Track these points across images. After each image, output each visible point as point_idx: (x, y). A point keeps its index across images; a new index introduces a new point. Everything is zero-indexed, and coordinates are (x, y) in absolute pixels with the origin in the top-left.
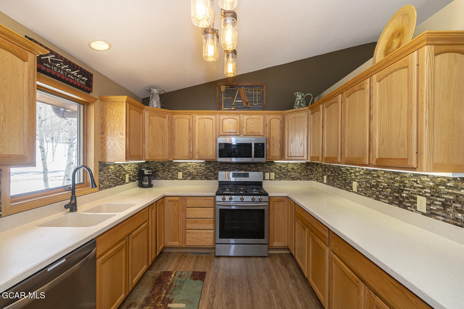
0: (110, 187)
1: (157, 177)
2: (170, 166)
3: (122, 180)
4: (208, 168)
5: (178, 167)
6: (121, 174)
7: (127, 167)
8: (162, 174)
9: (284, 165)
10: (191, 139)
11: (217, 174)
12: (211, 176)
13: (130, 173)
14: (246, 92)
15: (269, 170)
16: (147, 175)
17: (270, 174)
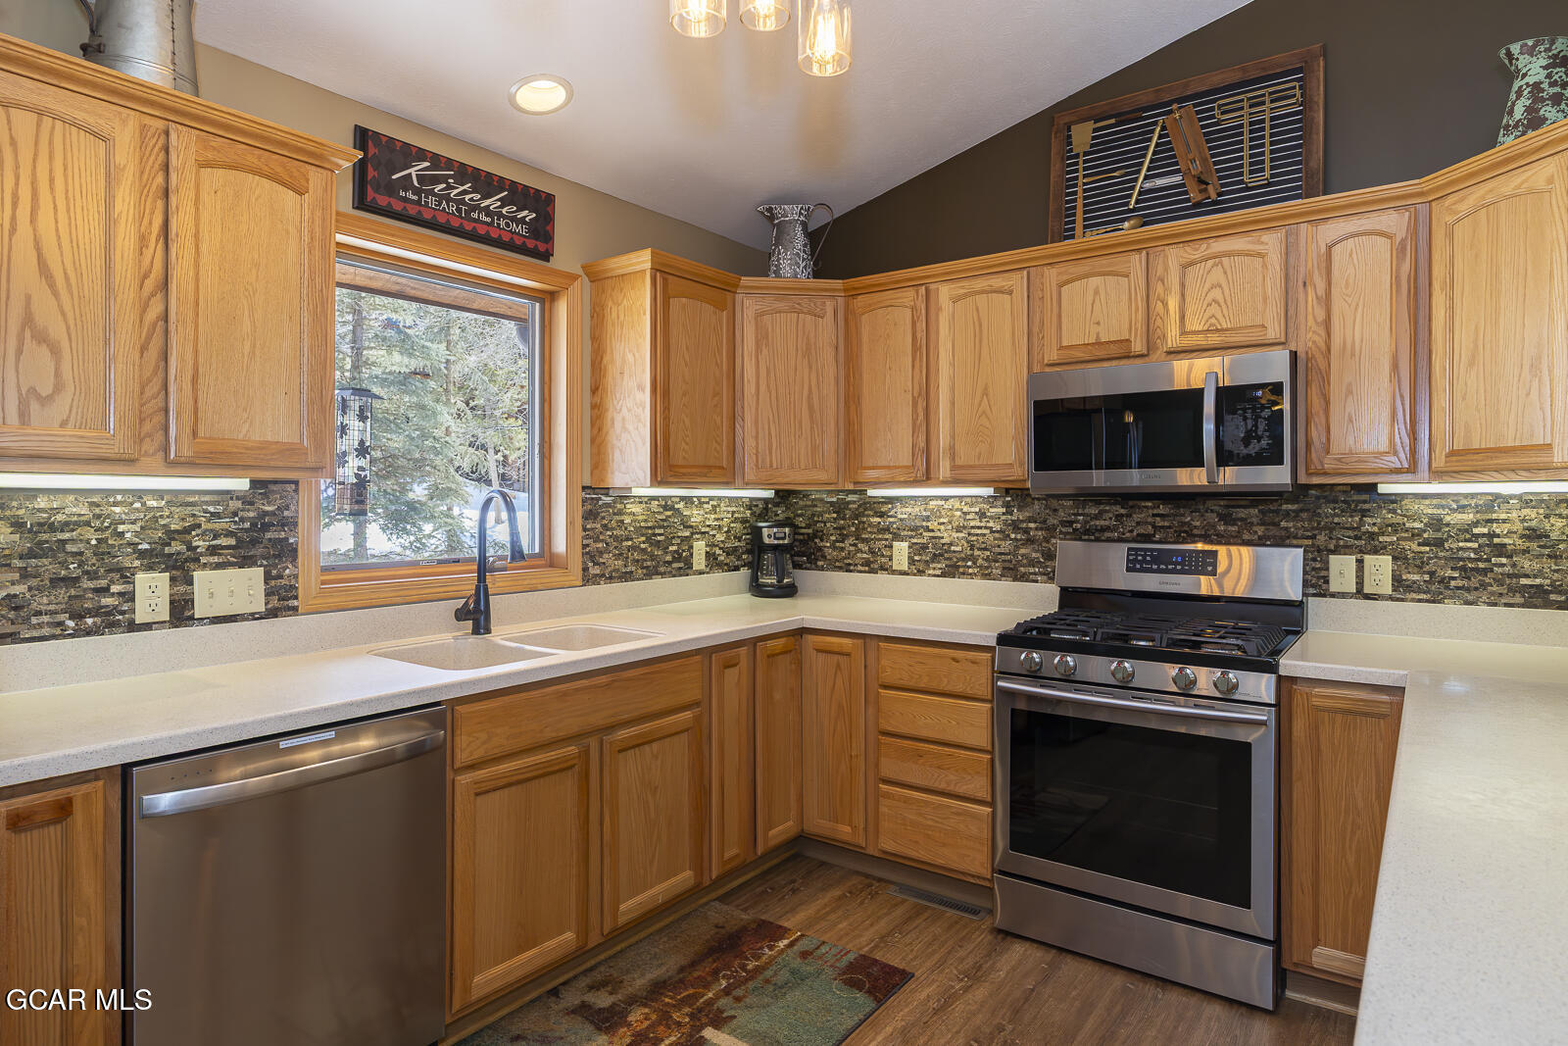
0: (627, 577)
1: (817, 560)
2: (864, 516)
3: (675, 560)
4: (1015, 526)
5: (891, 520)
6: (674, 537)
7: (702, 512)
8: (834, 548)
9: (1462, 508)
10: (920, 394)
11: (1050, 556)
12: (1032, 563)
13: (714, 536)
14: (1203, 127)
15: (1357, 538)
16: (775, 548)
17: (1360, 562)
